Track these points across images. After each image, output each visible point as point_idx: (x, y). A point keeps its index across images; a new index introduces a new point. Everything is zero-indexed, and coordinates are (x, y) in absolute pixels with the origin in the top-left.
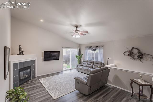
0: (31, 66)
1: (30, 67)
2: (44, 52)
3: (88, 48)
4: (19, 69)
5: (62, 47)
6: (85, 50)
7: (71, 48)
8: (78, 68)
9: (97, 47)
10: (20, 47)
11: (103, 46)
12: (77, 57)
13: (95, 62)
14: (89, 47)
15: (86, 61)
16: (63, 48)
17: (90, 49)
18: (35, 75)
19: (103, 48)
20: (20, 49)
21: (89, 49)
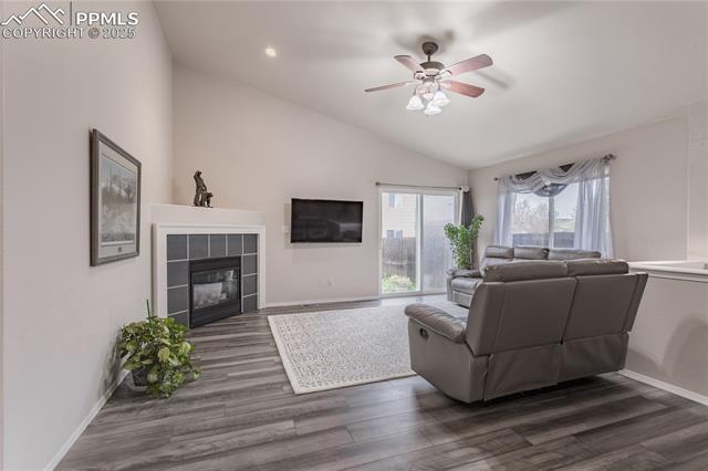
0: (239, 258)
1: (234, 263)
2: (293, 200)
3: (514, 183)
4: (191, 263)
5: (378, 184)
6: (498, 194)
7: (422, 191)
8: (456, 286)
9: (566, 168)
10: (198, 176)
11: (608, 159)
12: (451, 231)
13: (551, 255)
14: (518, 176)
15: (502, 251)
16: (380, 189)
17: (525, 187)
18: (255, 299)
19: (606, 172)
20: (198, 187)
21: (518, 187)
